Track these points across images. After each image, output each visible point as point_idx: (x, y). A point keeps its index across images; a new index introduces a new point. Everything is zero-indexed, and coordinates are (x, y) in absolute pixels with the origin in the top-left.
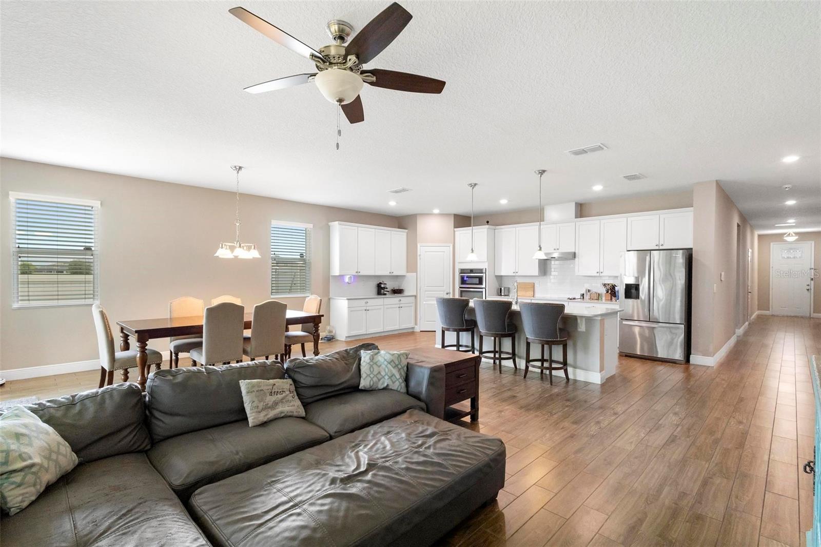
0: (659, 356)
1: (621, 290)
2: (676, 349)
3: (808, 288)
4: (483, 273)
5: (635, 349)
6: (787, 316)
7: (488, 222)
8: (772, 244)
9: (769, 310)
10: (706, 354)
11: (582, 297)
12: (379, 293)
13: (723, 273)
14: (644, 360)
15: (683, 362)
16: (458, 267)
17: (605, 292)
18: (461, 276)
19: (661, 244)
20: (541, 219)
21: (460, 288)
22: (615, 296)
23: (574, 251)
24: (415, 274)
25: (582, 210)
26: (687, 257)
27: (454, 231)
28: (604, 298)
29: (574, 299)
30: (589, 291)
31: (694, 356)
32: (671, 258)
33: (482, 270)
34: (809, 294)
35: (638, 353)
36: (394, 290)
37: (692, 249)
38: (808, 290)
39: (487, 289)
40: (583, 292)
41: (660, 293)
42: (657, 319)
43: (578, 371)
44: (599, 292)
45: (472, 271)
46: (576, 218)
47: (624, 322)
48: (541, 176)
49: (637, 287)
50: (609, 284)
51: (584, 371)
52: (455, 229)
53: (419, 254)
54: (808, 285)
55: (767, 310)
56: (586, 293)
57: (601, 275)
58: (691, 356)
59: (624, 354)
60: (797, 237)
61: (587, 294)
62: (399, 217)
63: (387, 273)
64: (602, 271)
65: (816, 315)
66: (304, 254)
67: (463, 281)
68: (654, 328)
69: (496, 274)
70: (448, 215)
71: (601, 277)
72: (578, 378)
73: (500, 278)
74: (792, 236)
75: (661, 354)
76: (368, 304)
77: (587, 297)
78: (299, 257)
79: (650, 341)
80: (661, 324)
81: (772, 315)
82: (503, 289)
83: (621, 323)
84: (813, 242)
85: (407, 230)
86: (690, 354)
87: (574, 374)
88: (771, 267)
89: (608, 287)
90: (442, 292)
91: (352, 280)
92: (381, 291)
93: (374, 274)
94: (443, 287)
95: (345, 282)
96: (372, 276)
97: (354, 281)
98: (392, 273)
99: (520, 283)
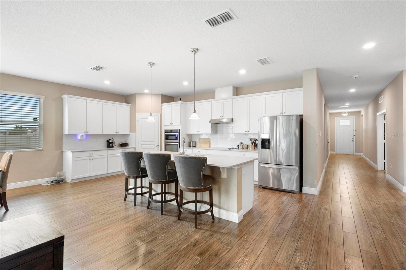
0: (283, 189)
1: (259, 143)
2: (293, 183)
3: (353, 140)
4: (178, 132)
5: (269, 183)
6: (343, 154)
7: (180, 99)
8: (336, 117)
9: (335, 151)
10: (313, 186)
11: (238, 147)
12: (108, 146)
13: (320, 132)
14: (274, 191)
15: (298, 192)
16: (164, 128)
17: (251, 144)
18: (165, 134)
19: (283, 112)
20: (213, 97)
21: (165, 142)
22: (256, 147)
23: (232, 118)
24: (135, 133)
25: (237, 91)
26: (300, 120)
27: (161, 106)
28: (250, 148)
29: (233, 149)
30: (242, 143)
31: (305, 187)
32: (289, 120)
33: (177, 130)
34: (353, 143)
35: (271, 186)
36: (121, 144)
37: (303, 115)
38: (353, 141)
39: (180, 142)
40: (238, 144)
41: (283, 145)
42: (282, 163)
43: (222, 211)
44: (248, 144)
45: (171, 131)
46: (233, 96)
47: (262, 165)
48: (195, 54)
49: (269, 141)
50: (253, 139)
51: (226, 211)
52: (162, 104)
53: (137, 120)
54: (352, 138)
55: (334, 151)
56: (240, 144)
57: (248, 133)
58: (303, 187)
59: (261, 187)
60: (348, 114)
61: (241, 146)
62: (126, 96)
63: (114, 133)
64: (248, 130)
65: (357, 153)
66: (38, 118)
67: (167, 137)
68: (280, 169)
69: (187, 133)
70: (156, 95)
71: (248, 134)
72: (222, 217)
73: (190, 136)
74: (346, 113)
75: (285, 187)
76: (93, 155)
77: (240, 147)
78: (33, 120)
79: (278, 178)
80: (284, 166)
81: (337, 154)
82: (191, 142)
83: (259, 166)
84: (354, 117)
85: (130, 104)
86: (303, 186)
87: (219, 213)
88: (335, 129)
89: (252, 141)
90: (154, 145)
91: (84, 138)
92: (110, 145)
93: (102, 134)
94: (154, 141)
95: (78, 139)
96: (101, 134)
97: (86, 138)
98: (118, 132)
99: (202, 139)
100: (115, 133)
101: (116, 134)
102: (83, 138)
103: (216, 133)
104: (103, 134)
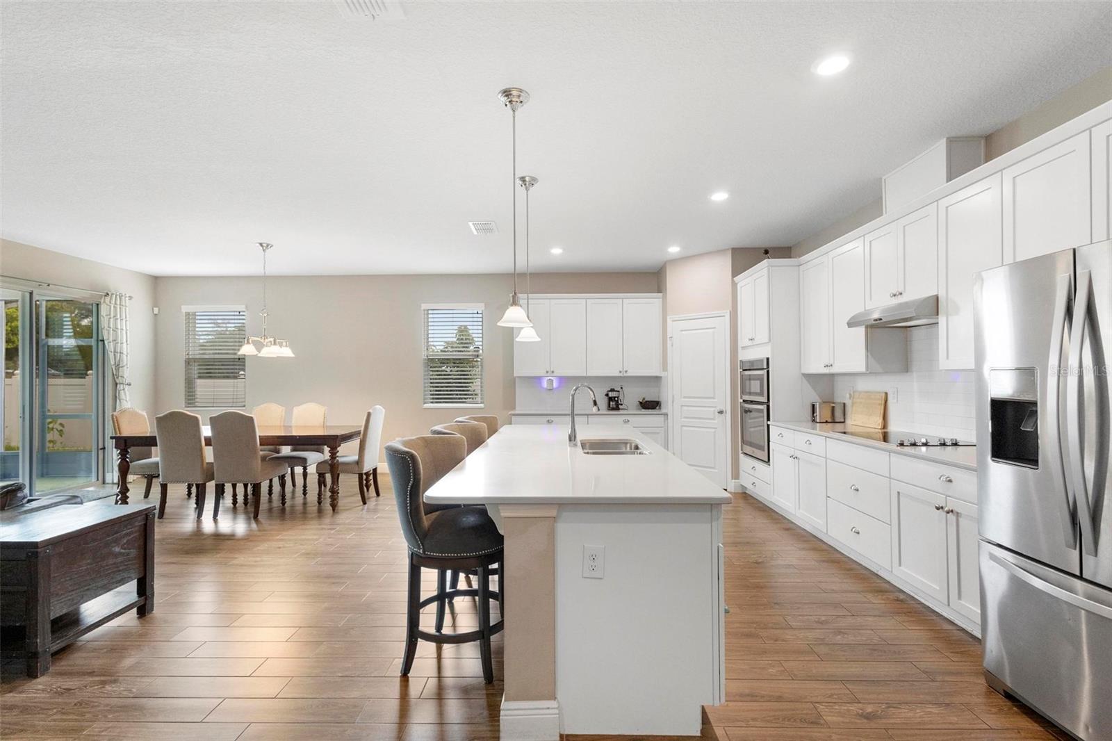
4: (763, 369)
12: (611, 407)
16: (741, 356)
18: (743, 375)
21: (743, 401)
23: (936, 293)
24: (667, 373)
27: (734, 285)
33: (762, 361)
36: (644, 402)
39: (770, 405)
45: (751, 365)
52: (735, 279)
53: (671, 335)
63: (614, 373)
66: (481, 347)
69: (803, 372)
70: (718, 253)
73: (820, 380)
90: (712, 409)
91: (555, 385)
92: (611, 403)
93: (584, 375)
94: (713, 398)
95: (544, 388)
96: (585, 377)
97: (559, 387)
98: (626, 372)
99: (860, 392)
100: (617, 374)
101: (621, 375)
102: (552, 385)
103: (907, 372)
104: (589, 375)
